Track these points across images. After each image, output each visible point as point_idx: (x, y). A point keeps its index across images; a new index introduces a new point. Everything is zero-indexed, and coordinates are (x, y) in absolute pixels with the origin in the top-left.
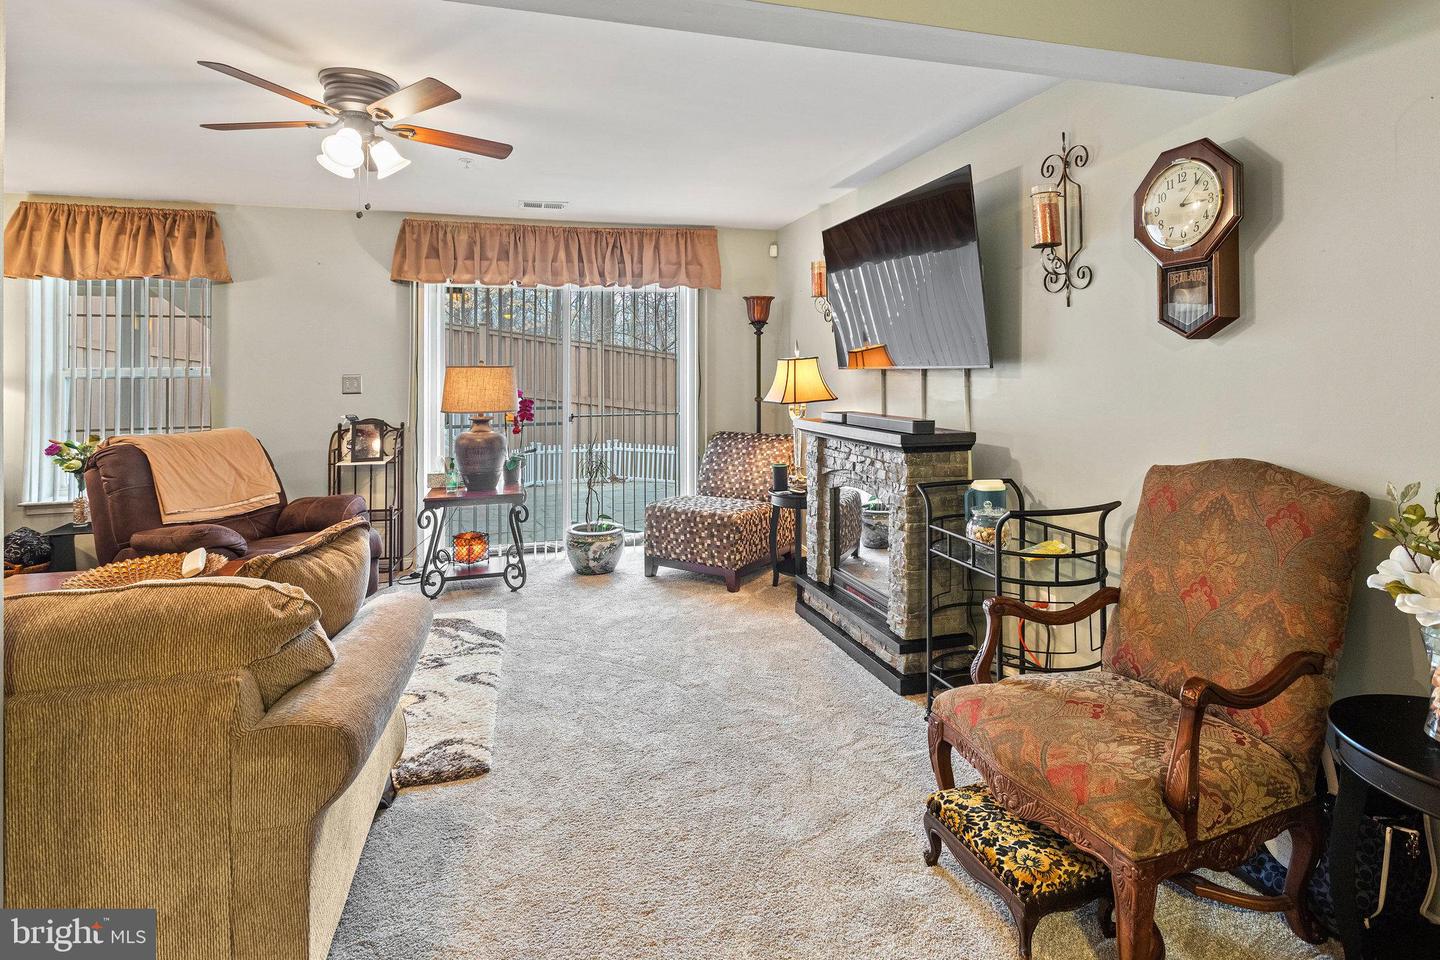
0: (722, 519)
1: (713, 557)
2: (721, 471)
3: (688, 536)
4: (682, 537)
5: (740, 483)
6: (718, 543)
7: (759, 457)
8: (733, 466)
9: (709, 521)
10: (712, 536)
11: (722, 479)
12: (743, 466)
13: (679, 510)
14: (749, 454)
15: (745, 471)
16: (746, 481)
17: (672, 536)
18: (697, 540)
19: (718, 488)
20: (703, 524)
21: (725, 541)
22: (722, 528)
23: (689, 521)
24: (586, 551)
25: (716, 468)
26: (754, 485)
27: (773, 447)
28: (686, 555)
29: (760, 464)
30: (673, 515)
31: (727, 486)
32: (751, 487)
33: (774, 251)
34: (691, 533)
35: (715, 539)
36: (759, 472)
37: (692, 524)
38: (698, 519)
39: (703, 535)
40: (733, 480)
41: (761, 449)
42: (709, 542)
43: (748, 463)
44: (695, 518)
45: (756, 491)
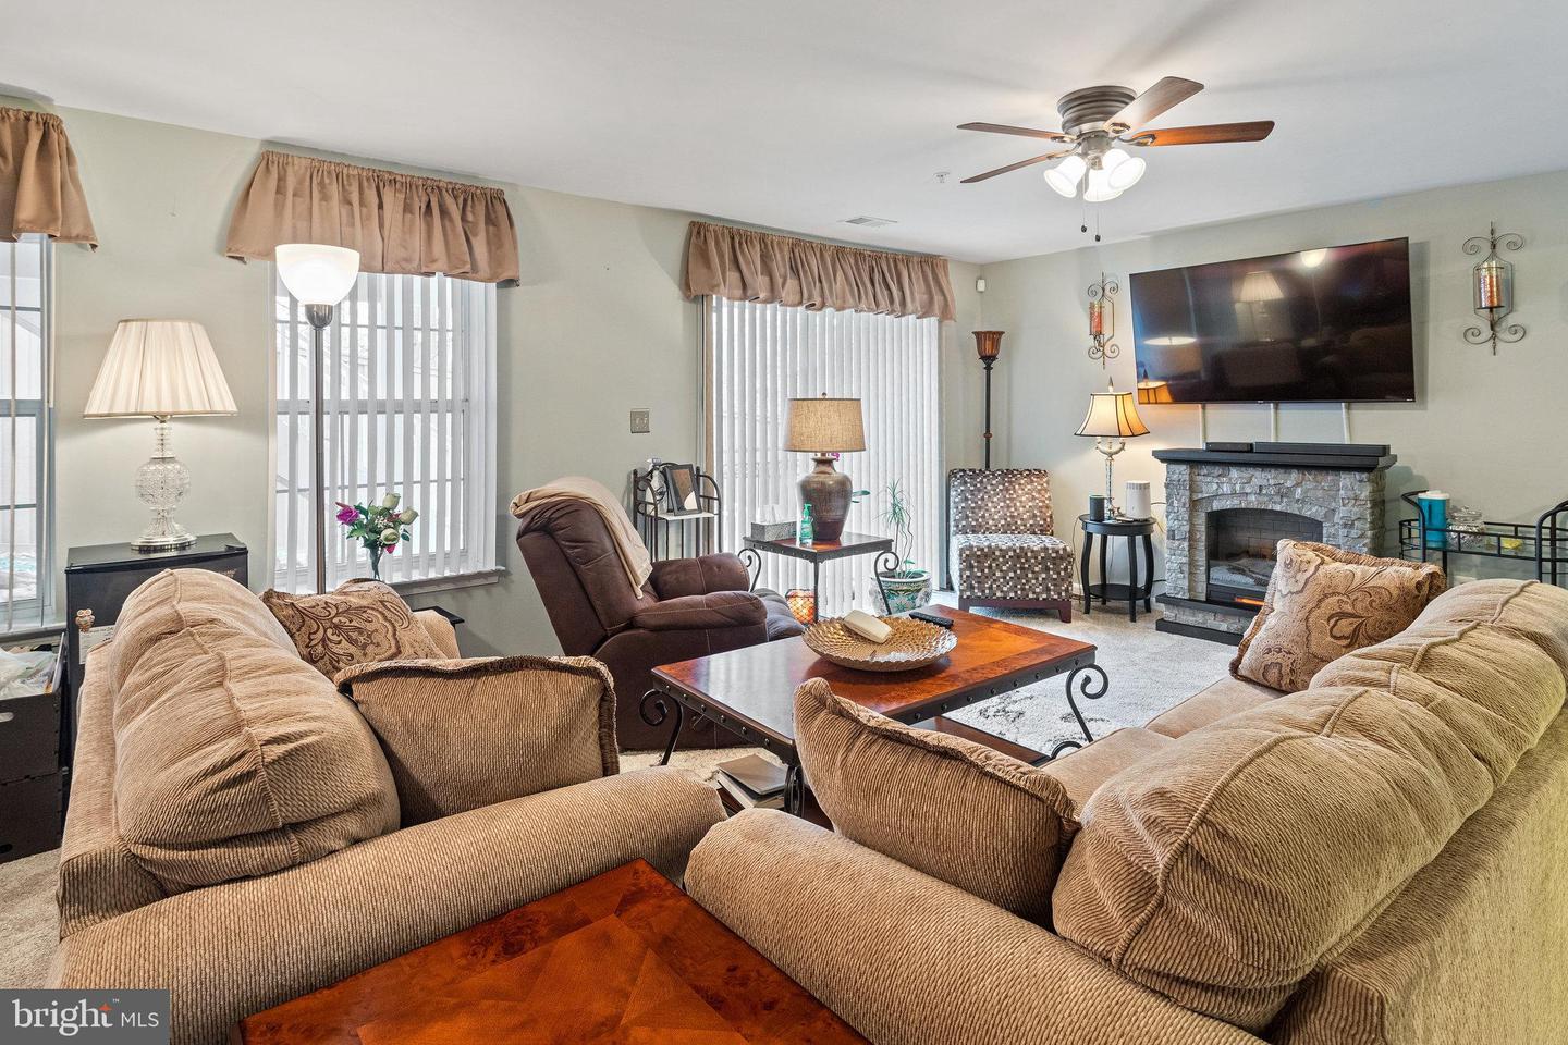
0: (1057, 552)
1: (1048, 590)
2: (980, 508)
3: (1019, 572)
4: (1012, 574)
5: (1006, 520)
6: (1055, 576)
7: (1020, 492)
8: (993, 502)
9: (1043, 555)
10: (1047, 569)
11: (983, 517)
12: (1005, 502)
13: (1004, 547)
14: (1007, 490)
15: (1008, 507)
16: (1012, 517)
17: (998, 574)
18: (1030, 575)
19: (980, 526)
20: (1036, 558)
21: (1062, 573)
22: (1058, 561)
23: (1019, 557)
24: (913, 599)
25: (973, 505)
26: (1022, 519)
27: (1032, 482)
28: (1016, 592)
29: (1024, 499)
30: (997, 553)
31: (991, 522)
32: (1019, 522)
33: (982, 285)
34: (1022, 569)
35: (1051, 572)
36: (1024, 507)
37: (1023, 560)
38: (1029, 554)
39: (1036, 569)
40: (996, 517)
41: (1020, 484)
42: (1044, 576)
43: (1009, 499)
44: (1026, 554)
45: (1025, 525)
